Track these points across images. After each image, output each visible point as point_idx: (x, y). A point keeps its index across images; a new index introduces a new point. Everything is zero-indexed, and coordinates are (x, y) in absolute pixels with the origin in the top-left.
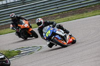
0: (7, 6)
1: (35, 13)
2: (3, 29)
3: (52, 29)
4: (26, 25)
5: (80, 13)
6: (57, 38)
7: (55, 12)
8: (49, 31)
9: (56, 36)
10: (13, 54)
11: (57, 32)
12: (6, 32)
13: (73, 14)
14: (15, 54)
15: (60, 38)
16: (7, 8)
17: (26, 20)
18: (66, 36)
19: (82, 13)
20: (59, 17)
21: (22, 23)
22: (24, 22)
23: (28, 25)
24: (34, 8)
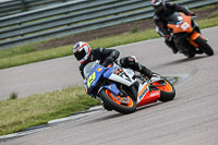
3: (100, 69)
4: (186, 26)
6: (109, 91)
8: (94, 74)
9: (110, 87)
11: (113, 77)
15: (117, 91)
17: (187, 14)
18: (136, 86)
21: (175, 21)
22: (180, 18)
23: (188, 26)
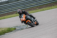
0: (8, 2)
1: (24, 6)
2: (6, 15)
5: (50, 6)
7: (36, 6)
10: (12, 30)
12: (8, 17)
13: (46, 7)
14: (13, 30)
16: (9, 3)
19: (51, 6)
20: (38, 8)
24: (23, 3)
